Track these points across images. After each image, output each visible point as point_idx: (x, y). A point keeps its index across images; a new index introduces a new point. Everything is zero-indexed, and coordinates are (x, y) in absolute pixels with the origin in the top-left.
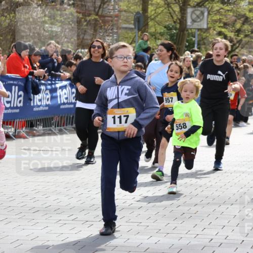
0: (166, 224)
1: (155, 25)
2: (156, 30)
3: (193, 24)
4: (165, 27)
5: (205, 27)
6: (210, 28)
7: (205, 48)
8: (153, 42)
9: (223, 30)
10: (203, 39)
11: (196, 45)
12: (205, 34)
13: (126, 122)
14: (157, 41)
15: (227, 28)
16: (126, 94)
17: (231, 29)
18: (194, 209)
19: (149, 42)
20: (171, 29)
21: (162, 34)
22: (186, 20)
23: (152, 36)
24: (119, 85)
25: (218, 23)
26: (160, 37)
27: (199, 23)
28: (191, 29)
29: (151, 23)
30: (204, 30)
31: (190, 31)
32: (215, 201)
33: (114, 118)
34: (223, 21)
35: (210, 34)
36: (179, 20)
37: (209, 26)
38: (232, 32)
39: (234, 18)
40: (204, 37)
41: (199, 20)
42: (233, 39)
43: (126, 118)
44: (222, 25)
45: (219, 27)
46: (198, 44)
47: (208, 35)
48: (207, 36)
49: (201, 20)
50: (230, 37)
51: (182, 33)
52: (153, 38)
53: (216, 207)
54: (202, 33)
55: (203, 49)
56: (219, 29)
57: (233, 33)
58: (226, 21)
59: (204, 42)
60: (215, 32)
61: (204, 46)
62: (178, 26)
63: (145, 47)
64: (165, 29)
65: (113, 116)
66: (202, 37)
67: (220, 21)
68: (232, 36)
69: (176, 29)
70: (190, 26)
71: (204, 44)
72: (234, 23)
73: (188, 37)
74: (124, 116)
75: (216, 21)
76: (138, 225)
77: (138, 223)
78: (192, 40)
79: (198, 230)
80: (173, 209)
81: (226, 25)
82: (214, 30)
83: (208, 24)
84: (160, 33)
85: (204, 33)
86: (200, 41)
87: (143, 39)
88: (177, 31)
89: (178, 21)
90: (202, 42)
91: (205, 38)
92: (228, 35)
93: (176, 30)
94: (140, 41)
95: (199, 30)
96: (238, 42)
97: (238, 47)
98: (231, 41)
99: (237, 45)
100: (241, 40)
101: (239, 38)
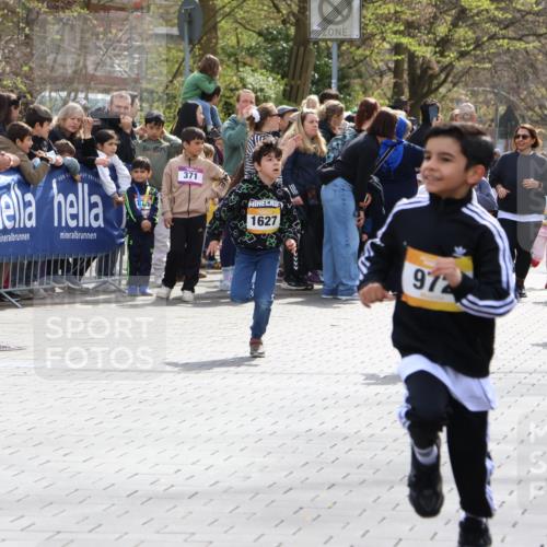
1: (235, 29)
2: (238, 42)
3: (325, 29)
4: (260, 34)
5: (355, 34)
6: (373, 35)
7: (362, 85)
8: (230, 72)
9: (405, 40)
10: (357, 63)
11: (334, 81)
12: (360, 52)
14: (241, 69)
15: (413, 37)
17: (424, 37)
20: (275, 39)
21: (252, 52)
23: (229, 56)
25: (391, 24)
26: (248, 60)
29: (223, 25)
31: (323, 45)
34: (405, 17)
35: (373, 51)
36: (295, 16)
38: (427, 45)
39: (430, 10)
40: (357, 58)
42: (429, 61)
44: (402, 28)
45: (395, 32)
46: (341, 78)
47: (368, 53)
48: (366, 57)
50: (424, 58)
51: (302, 49)
52: (229, 63)
55: (357, 88)
56: (395, 39)
57: (430, 48)
58: (411, 19)
59: (357, 71)
60: (387, 46)
61: (358, 81)
62: (292, 31)
64: (260, 39)
66: (353, 59)
67: (396, 17)
68: (428, 56)
69: (287, 39)
70: (318, 33)
71: (360, 76)
72: (432, 24)
73: (319, 57)
75: (386, 18)
78: (326, 65)
81: (410, 27)
82: (384, 39)
84: (248, 49)
85: (358, 48)
86: (349, 68)
88: (291, 44)
89: (292, 20)
90: (353, 72)
91: (361, 61)
92: (419, 54)
93: (287, 42)
96: (442, 70)
97: (445, 81)
98: (426, 67)
99: (443, 76)
100: (451, 65)
101: (446, 61)
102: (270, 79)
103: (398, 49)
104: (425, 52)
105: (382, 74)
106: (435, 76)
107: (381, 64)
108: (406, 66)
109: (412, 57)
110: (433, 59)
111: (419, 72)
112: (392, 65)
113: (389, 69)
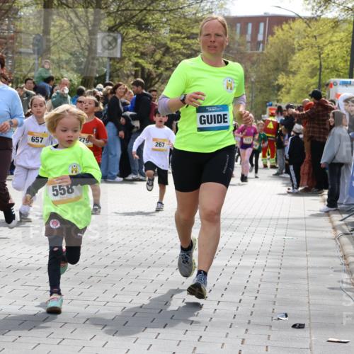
1: (59, 51)
2: (60, 57)
3: (104, 52)
4: (71, 54)
5: (118, 55)
6: (125, 57)
9: (140, 61)
10: (117, 71)
12: (118, 65)
14: (61, 70)
15: (144, 59)
17: (149, 60)
18: (104, 272)
19: (51, 71)
20: (78, 57)
22: (96, 47)
25: (134, 53)
26: (65, 66)
27: (111, 51)
28: (102, 58)
29: (53, 49)
30: (118, 60)
31: (101, 61)
32: (128, 263)
34: (140, 50)
35: (125, 65)
36: (88, 46)
37: (124, 55)
38: (150, 64)
39: (153, 47)
40: (117, 68)
41: (111, 47)
42: (151, 71)
44: (139, 55)
45: (136, 57)
46: (110, 77)
47: (122, 66)
48: (121, 68)
49: (114, 48)
50: (149, 69)
52: (56, 67)
53: (130, 270)
54: (115, 64)
56: (136, 60)
57: (152, 65)
58: (143, 51)
59: (117, 74)
60: (130, 63)
61: (117, 79)
62: (86, 53)
63: (46, 76)
64: (71, 56)
66: (115, 68)
67: (136, 49)
68: (151, 68)
69: (84, 57)
70: (101, 54)
71: (118, 76)
72: (153, 54)
75: (132, 50)
78: (102, 70)
79: (108, 297)
80: (78, 271)
81: (143, 55)
82: (130, 60)
83: (121, 53)
84: (65, 61)
85: (118, 63)
86: (113, 72)
87: (43, 67)
88: (86, 59)
89: (87, 48)
90: (115, 74)
91: (119, 70)
92: (146, 67)
94: (40, 69)
95: (111, 59)
96: (157, 76)
97: (158, 81)
98: (150, 74)
99: (157, 79)
100: (161, 74)
101: (159, 71)
102: (75, 76)
103: (136, 64)
104: (149, 67)
105: (128, 76)
106: (153, 79)
107: (128, 72)
108: (140, 73)
109: (143, 69)
110: (153, 71)
111: (146, 76)
112: (133, 73)
113: (132, 74)
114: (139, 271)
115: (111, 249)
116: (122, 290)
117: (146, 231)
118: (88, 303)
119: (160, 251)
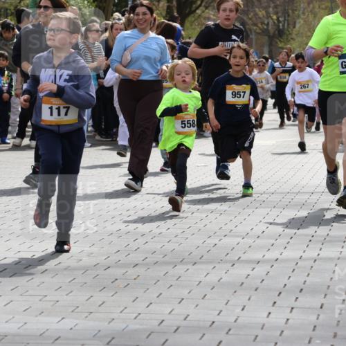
0: (87, 298)
13: (66, 114)
16: (65, 80)
24: (57, 68)
32: (166, 259)
33: (51, 108)
43: (66, 109)
53: (169, 268)
65: (50, 106)
74: (64, 107)
76: (40, 300)
77: (41, 297)
79: (140, 306)
80: (98, 272)
97: (200, 5)
114: (180, 269)
115: (141, 241)
116: (158, 297)
117: (189, 214)
118: (113, 316)
119: (209, 241)
